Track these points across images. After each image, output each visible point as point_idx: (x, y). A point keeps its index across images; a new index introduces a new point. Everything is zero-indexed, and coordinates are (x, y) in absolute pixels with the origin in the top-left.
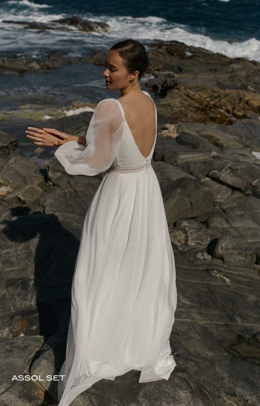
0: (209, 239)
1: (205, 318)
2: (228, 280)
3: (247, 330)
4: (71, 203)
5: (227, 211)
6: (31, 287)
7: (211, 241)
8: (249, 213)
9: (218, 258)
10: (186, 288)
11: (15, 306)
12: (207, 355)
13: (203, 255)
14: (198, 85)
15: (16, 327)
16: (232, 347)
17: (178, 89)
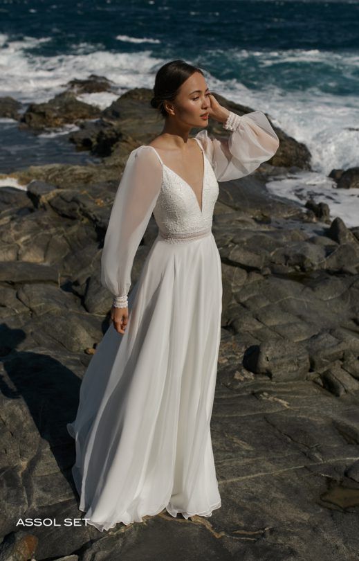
0: (244, 349)
1: (280, 465)
2: (285, 403)
3: (334, 468)
4: (30, 331)
5: (247, 305)
6: (21, 480)
7: (247, 350)
8: (276, 303)
9: (263, 373)
10: (240, 427)
11: (6, 517)
12: (303, 520)
13: (243, 375)
14: (149, 132)
15: (22, 552)
16: (323, 499)
17: (125, 141)
